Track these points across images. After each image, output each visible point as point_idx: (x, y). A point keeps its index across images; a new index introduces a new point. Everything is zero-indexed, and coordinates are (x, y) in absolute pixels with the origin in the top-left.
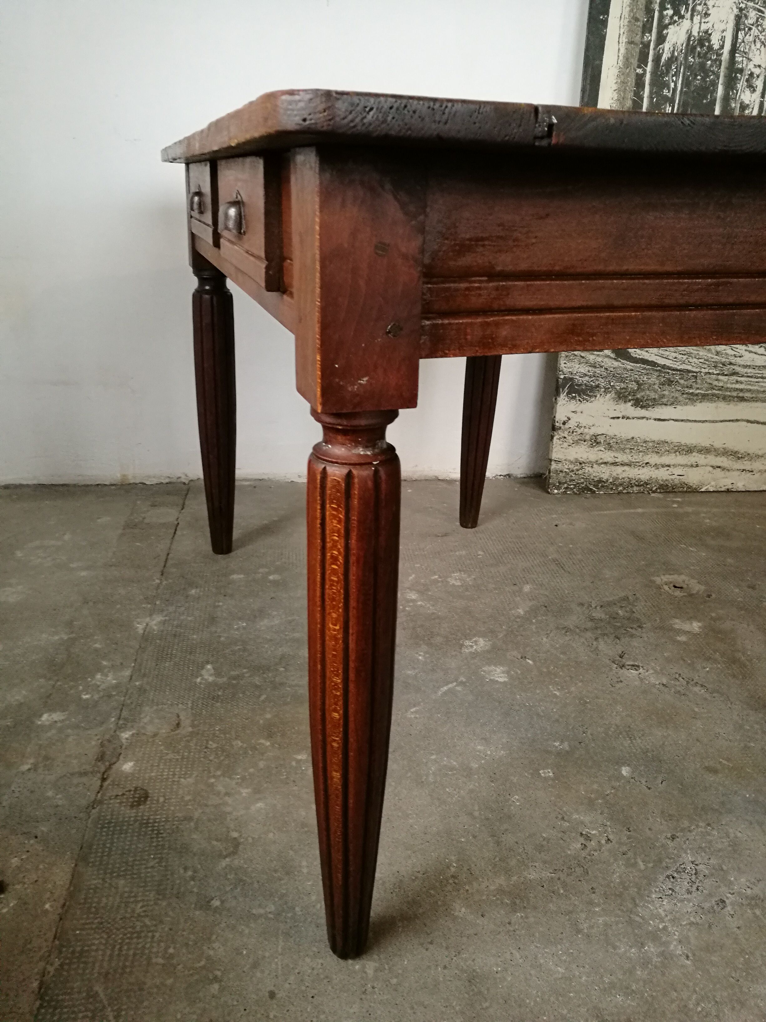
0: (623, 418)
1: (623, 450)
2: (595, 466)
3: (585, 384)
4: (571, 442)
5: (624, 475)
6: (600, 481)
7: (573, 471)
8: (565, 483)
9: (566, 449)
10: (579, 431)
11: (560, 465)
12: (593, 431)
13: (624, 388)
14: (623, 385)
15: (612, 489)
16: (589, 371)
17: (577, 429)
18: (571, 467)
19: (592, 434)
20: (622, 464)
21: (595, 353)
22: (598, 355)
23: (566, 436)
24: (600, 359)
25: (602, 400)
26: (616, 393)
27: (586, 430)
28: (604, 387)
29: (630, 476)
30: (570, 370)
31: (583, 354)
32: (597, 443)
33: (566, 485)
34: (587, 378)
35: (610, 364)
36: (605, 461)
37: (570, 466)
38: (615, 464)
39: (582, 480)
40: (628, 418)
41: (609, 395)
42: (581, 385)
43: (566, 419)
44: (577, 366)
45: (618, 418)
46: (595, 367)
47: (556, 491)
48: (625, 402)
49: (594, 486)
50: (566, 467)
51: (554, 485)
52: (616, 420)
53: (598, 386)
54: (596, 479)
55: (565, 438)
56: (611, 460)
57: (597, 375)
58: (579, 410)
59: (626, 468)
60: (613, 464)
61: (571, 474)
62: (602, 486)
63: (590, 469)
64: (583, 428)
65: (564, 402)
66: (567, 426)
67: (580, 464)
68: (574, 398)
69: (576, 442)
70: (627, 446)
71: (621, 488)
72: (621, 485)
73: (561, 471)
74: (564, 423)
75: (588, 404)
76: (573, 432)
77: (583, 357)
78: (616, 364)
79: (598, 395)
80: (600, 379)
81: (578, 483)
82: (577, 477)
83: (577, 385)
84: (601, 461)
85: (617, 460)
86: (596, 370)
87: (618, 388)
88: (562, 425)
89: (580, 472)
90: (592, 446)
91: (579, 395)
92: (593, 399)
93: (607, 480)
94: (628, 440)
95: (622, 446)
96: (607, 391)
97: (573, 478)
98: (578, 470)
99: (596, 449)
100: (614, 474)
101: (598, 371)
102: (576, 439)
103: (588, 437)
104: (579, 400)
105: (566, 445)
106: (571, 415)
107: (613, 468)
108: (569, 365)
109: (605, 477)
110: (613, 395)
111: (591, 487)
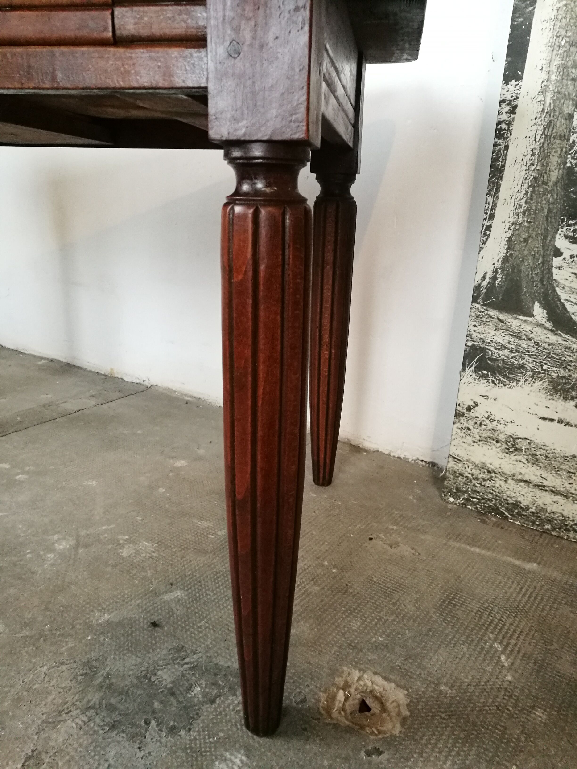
0: (560, 421)
1: (557, 471)
2: (510, 481)
3: (503, 360)
4: (478, 438)
5: (555, 508)
6: (516, 505)
7: (477, 479)
8: (466, 492)
9: (470, 445)
10: (490, 426)
11: (460, 465)
12: (510, 430)
13: (563, 377)
14: (562, 373)
15: (534, 523)
16: (509, 342)
17: (487, 421)
18: (476, 472)
19: (509, 434)
20: (552, 491)
21: (521, 317)
22: (525, 321)
23: (471, 428)
24: (528, 328)
25: (527, 388)
26: (550, 382)
27: (500, 427)
28: (532, 370)
29: (565, 513)
30: (482, 336)
31: (501, 317)
32: (516, 449)
33: (466, 496)
34: (506, 352)
35: (543, 337)
36: (527, 478)
37: (473, 471)
38: (541, 487)
39: (490, 496)
40: (567, 424)
41: (538, 383)
42: (496, 360)
43: (472, 403)
44: (493, 332)
45: (552, 420)
46: (520, 338)
47: (452, 500)
48: (565, 399)
49: (507, 509)
50: (469, 470)
51: (451, 491)
52: (547, 423)
53: (522, 366)
54: (510, 501)
55: (469, 429)
56: (536, 480)
57: (521, 350)
58: (491, 395)
59: (558, 498)
60: (538, 486)
61: (474, 482)
62: (519, 514)
63: (502, 483)
64: (495, 423)
65: (471, 380)
66: (472, 414)
67: (489, 472)
68: (485, 377)
69: (486, 440)
70: (563, 467)
71: (548, 526)
72: (550, 521)
73: (461, 474)
74: (469, 409)
75: (505, 389)
76: (481, 425)
77: (502, 321)
78: (553, 338)
79: (522, 381)
80: (527, 357)
81: (483, 499)
82: (483, 489)
83: (490, 359)
84: (520, 477)
85: (545, 483)
86: (520, 342)
87: (555, 375)
88: (465, 411)
89: (488, 483)
90: (507, 451)
91: (493, 374)
92: (514, 384)
93: (527, 508)
94: (565, 458)
95: (555, 464)
96: (535, 376)
97: (478, 489)
98: (484, 480)
99: (513, 457)
100: (540, 502)
101: (524, 344)
102: (484, 435)
103: (502, 437)
104: (493, 381)
105: (469, 439)
106: (479, 400)
107: (538, 492)
108: (480, 328)
109: (525, 502)
110: (546, 384)
111: (503, 510)
